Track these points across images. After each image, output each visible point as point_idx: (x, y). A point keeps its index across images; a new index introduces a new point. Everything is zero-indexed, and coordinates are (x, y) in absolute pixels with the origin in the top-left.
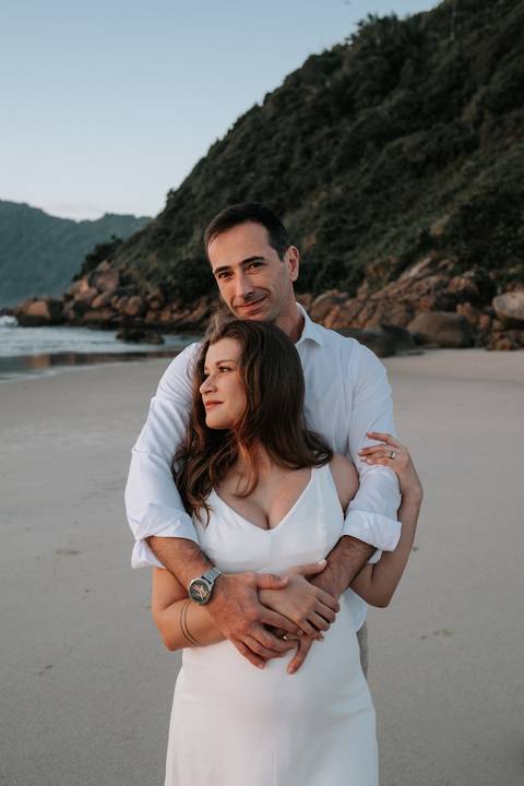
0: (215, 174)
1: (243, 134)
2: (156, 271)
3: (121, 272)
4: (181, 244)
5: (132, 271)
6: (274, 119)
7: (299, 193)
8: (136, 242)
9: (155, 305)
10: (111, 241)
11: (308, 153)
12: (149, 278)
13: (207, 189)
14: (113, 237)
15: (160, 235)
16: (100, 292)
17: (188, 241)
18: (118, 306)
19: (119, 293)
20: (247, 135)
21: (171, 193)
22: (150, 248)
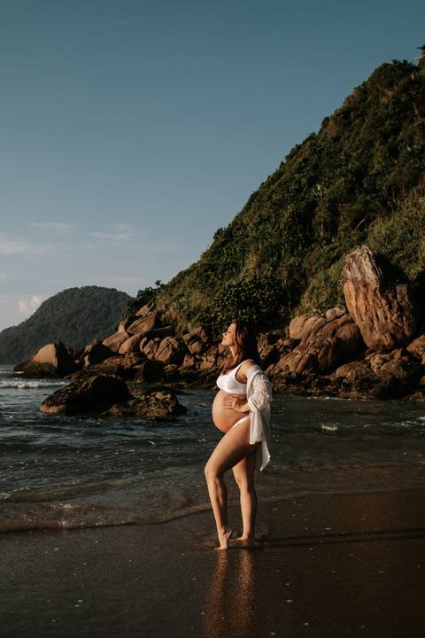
0: (270, 198)
1: (300, 160)
2: (198, 308)
3: (160, 314)
4: (231, 275)
5: (172, 312)
6: (336, 139)
7: (395, 190)
8: (180, 282)
9: (195, 347)
10: (155, 287)
11: (394, 152)
12: (189, 317)
13: (260, 216)
14: (158, 283)
15: (206, 271)
16: (130, 335)
17: (239, 272)
18: (146, 350)
19: (150, 335)
20: (305, 160)
21: (219, 232)
22: (193, 285)
